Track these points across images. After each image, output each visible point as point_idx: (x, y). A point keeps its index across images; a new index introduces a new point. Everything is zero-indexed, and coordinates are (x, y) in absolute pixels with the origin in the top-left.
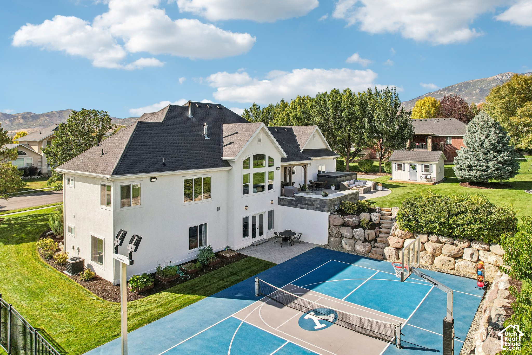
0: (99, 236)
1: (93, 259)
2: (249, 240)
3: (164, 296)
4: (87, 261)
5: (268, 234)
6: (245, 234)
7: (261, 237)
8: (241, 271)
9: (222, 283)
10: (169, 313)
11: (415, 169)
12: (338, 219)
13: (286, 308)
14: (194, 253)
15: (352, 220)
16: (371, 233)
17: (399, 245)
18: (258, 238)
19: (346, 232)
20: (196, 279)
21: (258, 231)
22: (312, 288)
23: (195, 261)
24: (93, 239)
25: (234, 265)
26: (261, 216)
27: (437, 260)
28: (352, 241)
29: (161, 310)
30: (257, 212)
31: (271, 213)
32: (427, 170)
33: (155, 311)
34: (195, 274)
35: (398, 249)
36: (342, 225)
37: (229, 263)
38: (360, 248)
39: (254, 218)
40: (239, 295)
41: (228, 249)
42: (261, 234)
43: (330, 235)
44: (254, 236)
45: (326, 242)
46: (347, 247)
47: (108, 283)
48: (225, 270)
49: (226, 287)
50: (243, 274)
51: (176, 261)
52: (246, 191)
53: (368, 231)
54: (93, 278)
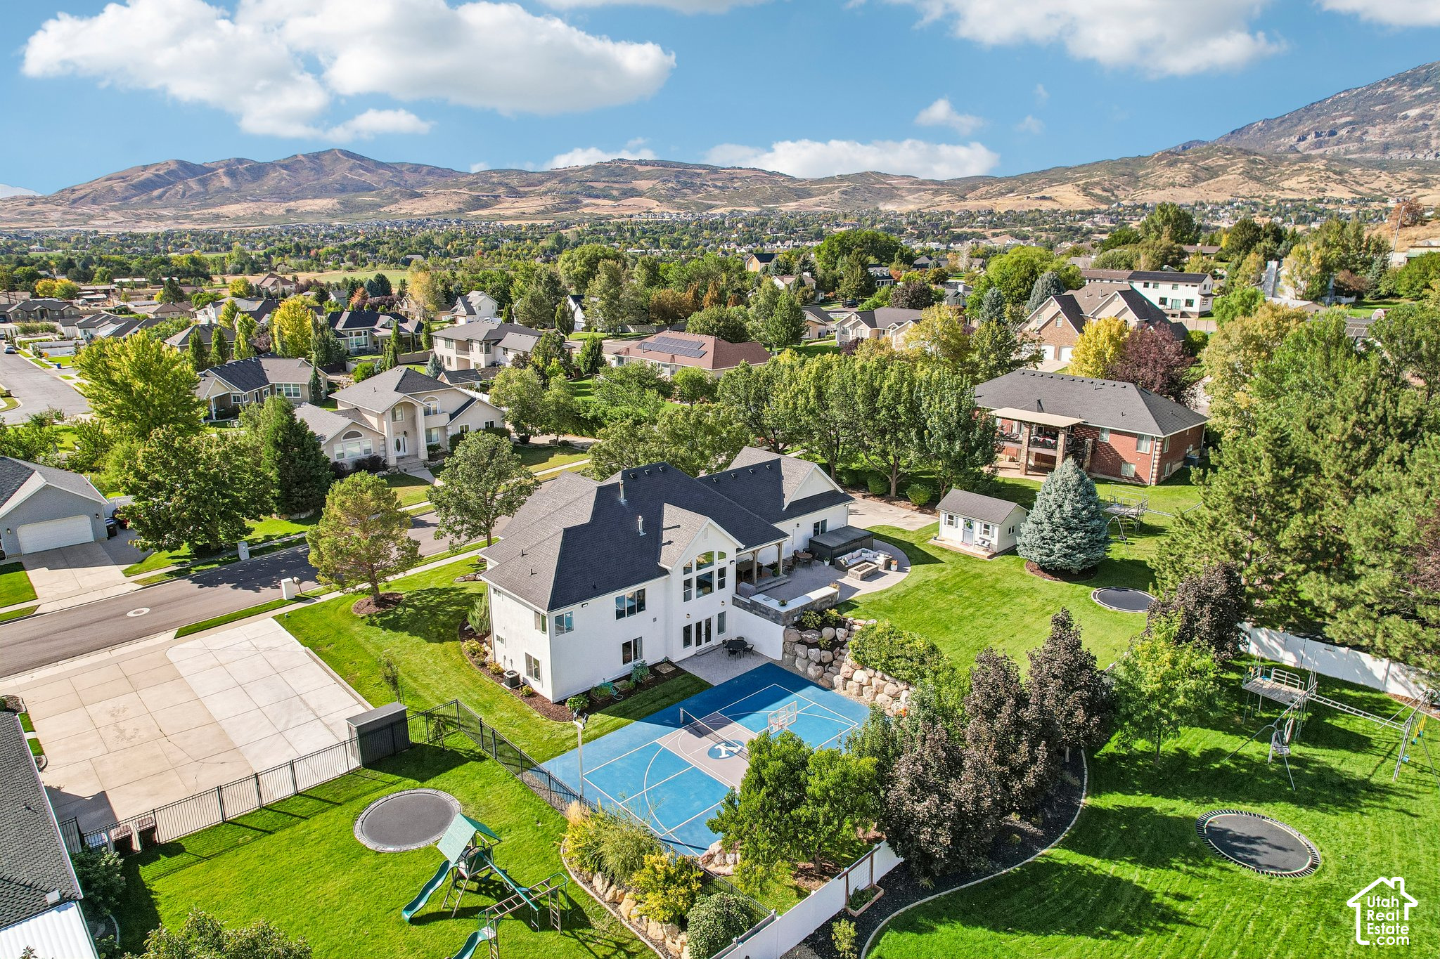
0: (534, 656)
1: (529, 673)
2: (693, 649)
3: (598, 718)
4: (523, 674)
5: (716, 639)
6: (687, 642)
7: (709, 644)
8: (674, 693)
9: (653, 707)
10: (603, 734)
11: (971, 527)
12: (795, 635)
13: (704, 738)
14: (628, 668)
15: (810, 636)
16: (827, 656)
17: (848, 675)
18: (704, 645)
19: (801, 650)
20: (629, 701)
21: (703, 638)
22: (736, 719)
23: (628, 677)
24: (528, 658)
25: (669, 683)
26: (708, 622)
27: (878, 697)
28: (806, 662)
29: (596, 731)
30: (702, 619)
31: (722, 616)
32: (987, 533)
33: (592, 732)
34: (628, 694)
35: (847, 679)
36: (799, 642)
37: (664, 680)
38: (812, 671)
39: (699, 625)
40: (667, 721)
41: (668, 662)
42: (708, 639)
43: (785, 652)
44: (699, 643)
45: (779, 658)
46: (799, 666)
47: (548, 701)
48: (659, 690)
49: (656, 711)
50: (676, 696)
51: (609, 678)
52: (687, 597)
53: (824, 653)
54: (533, 694)
